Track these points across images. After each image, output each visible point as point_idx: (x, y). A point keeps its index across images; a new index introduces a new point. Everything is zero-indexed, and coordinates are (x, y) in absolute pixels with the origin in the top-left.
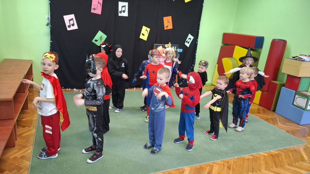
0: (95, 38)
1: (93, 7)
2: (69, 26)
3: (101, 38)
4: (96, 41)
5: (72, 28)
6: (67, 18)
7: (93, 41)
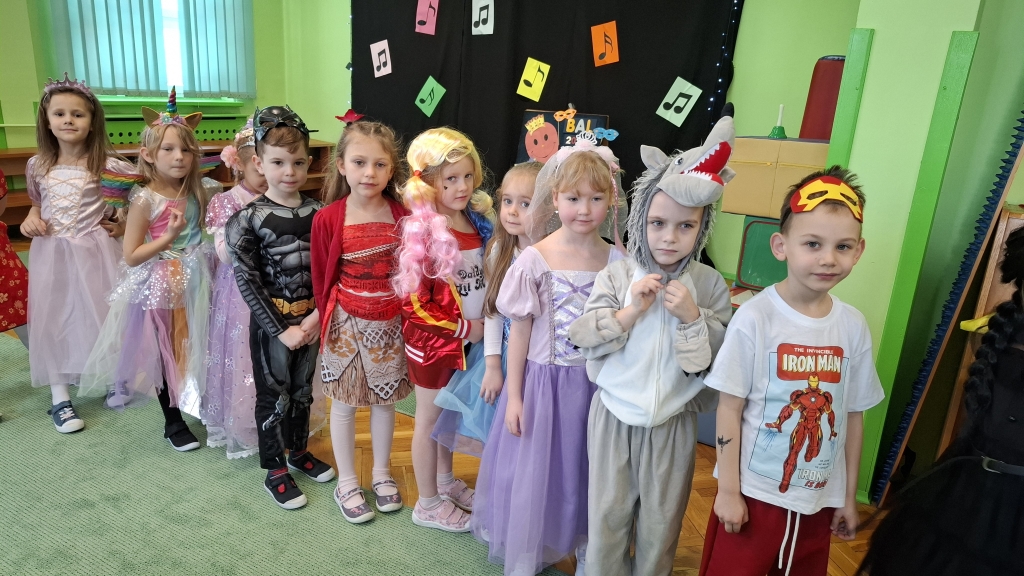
0: (420, 96)
1: (418, 19)
3: (431, 95)
4: (422, 101)
5: (382, 72)
6: (375, 49)
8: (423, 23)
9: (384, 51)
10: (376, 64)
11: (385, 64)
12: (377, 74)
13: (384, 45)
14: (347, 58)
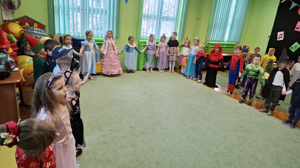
0: (292, 47)
1: (296, 27)
2: (279, 38)
3: (296, 46)
4: (292, 48)
5: (281, 39)
6: (279, 33)
7: (290, 48)
8: (297, 28)
9: (282, 34)
10: (278, 37)
11: (281, 37)
12: (278, 40)
13: (283, 33)
14: (269, 34)
